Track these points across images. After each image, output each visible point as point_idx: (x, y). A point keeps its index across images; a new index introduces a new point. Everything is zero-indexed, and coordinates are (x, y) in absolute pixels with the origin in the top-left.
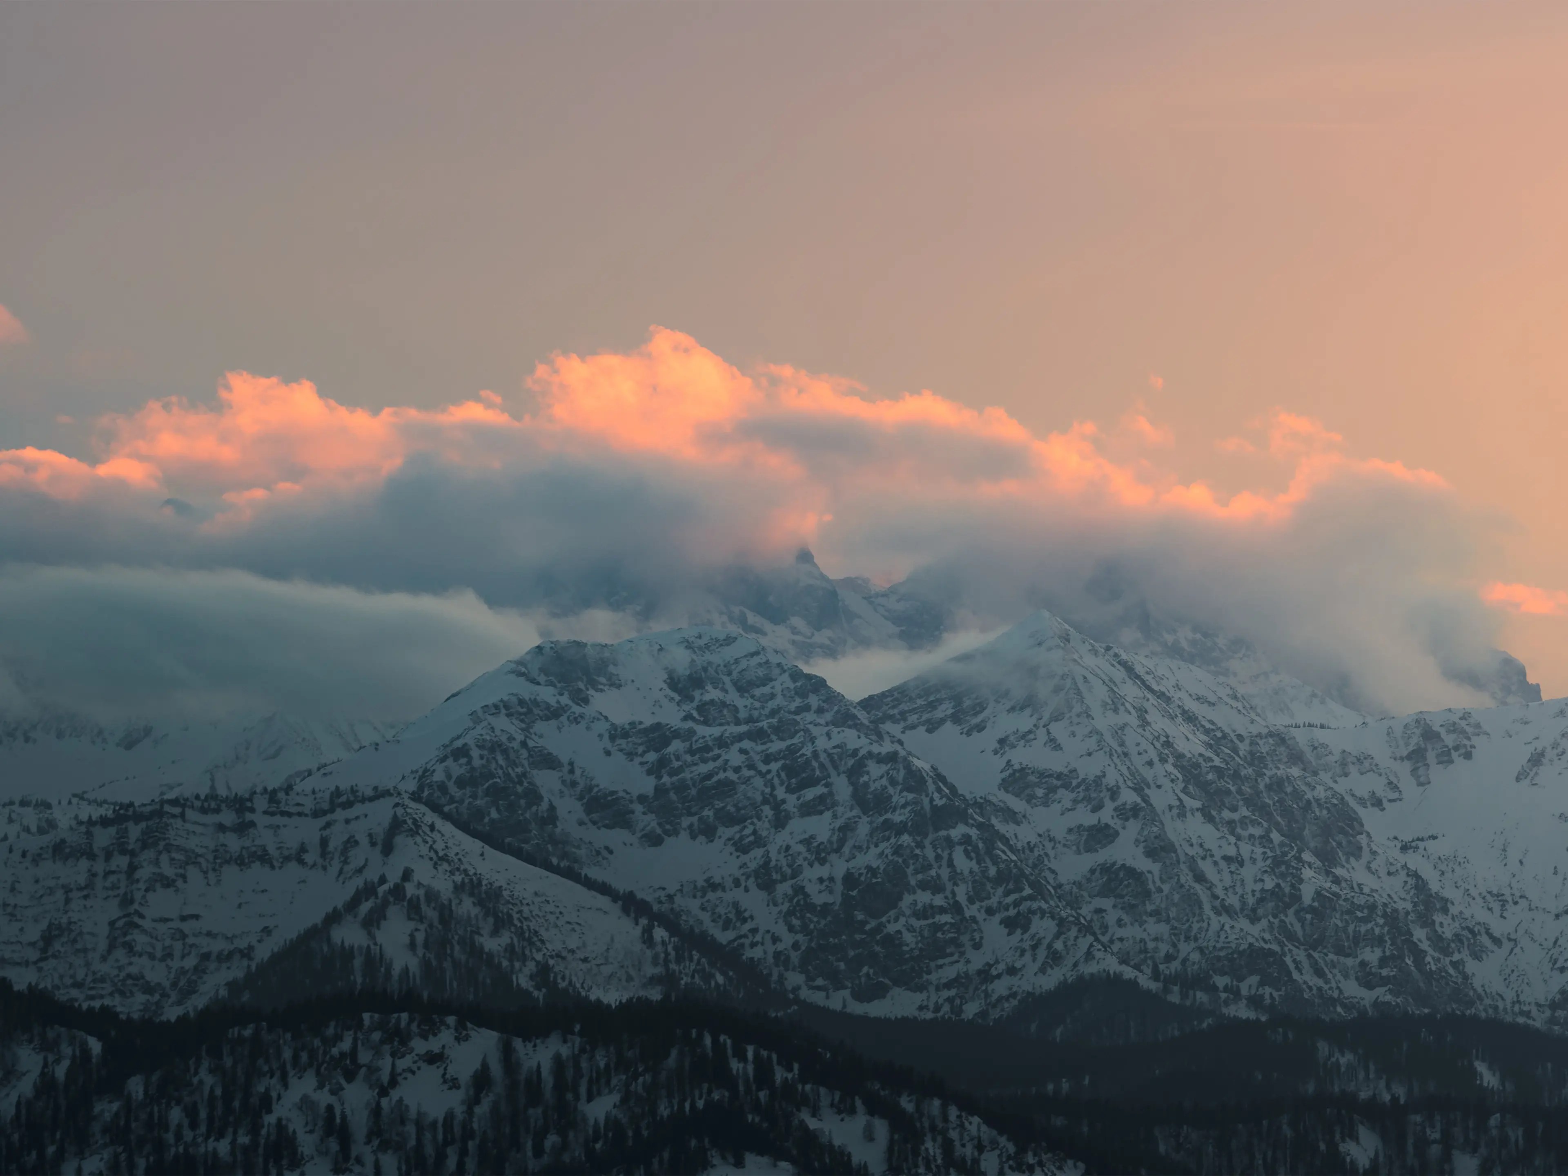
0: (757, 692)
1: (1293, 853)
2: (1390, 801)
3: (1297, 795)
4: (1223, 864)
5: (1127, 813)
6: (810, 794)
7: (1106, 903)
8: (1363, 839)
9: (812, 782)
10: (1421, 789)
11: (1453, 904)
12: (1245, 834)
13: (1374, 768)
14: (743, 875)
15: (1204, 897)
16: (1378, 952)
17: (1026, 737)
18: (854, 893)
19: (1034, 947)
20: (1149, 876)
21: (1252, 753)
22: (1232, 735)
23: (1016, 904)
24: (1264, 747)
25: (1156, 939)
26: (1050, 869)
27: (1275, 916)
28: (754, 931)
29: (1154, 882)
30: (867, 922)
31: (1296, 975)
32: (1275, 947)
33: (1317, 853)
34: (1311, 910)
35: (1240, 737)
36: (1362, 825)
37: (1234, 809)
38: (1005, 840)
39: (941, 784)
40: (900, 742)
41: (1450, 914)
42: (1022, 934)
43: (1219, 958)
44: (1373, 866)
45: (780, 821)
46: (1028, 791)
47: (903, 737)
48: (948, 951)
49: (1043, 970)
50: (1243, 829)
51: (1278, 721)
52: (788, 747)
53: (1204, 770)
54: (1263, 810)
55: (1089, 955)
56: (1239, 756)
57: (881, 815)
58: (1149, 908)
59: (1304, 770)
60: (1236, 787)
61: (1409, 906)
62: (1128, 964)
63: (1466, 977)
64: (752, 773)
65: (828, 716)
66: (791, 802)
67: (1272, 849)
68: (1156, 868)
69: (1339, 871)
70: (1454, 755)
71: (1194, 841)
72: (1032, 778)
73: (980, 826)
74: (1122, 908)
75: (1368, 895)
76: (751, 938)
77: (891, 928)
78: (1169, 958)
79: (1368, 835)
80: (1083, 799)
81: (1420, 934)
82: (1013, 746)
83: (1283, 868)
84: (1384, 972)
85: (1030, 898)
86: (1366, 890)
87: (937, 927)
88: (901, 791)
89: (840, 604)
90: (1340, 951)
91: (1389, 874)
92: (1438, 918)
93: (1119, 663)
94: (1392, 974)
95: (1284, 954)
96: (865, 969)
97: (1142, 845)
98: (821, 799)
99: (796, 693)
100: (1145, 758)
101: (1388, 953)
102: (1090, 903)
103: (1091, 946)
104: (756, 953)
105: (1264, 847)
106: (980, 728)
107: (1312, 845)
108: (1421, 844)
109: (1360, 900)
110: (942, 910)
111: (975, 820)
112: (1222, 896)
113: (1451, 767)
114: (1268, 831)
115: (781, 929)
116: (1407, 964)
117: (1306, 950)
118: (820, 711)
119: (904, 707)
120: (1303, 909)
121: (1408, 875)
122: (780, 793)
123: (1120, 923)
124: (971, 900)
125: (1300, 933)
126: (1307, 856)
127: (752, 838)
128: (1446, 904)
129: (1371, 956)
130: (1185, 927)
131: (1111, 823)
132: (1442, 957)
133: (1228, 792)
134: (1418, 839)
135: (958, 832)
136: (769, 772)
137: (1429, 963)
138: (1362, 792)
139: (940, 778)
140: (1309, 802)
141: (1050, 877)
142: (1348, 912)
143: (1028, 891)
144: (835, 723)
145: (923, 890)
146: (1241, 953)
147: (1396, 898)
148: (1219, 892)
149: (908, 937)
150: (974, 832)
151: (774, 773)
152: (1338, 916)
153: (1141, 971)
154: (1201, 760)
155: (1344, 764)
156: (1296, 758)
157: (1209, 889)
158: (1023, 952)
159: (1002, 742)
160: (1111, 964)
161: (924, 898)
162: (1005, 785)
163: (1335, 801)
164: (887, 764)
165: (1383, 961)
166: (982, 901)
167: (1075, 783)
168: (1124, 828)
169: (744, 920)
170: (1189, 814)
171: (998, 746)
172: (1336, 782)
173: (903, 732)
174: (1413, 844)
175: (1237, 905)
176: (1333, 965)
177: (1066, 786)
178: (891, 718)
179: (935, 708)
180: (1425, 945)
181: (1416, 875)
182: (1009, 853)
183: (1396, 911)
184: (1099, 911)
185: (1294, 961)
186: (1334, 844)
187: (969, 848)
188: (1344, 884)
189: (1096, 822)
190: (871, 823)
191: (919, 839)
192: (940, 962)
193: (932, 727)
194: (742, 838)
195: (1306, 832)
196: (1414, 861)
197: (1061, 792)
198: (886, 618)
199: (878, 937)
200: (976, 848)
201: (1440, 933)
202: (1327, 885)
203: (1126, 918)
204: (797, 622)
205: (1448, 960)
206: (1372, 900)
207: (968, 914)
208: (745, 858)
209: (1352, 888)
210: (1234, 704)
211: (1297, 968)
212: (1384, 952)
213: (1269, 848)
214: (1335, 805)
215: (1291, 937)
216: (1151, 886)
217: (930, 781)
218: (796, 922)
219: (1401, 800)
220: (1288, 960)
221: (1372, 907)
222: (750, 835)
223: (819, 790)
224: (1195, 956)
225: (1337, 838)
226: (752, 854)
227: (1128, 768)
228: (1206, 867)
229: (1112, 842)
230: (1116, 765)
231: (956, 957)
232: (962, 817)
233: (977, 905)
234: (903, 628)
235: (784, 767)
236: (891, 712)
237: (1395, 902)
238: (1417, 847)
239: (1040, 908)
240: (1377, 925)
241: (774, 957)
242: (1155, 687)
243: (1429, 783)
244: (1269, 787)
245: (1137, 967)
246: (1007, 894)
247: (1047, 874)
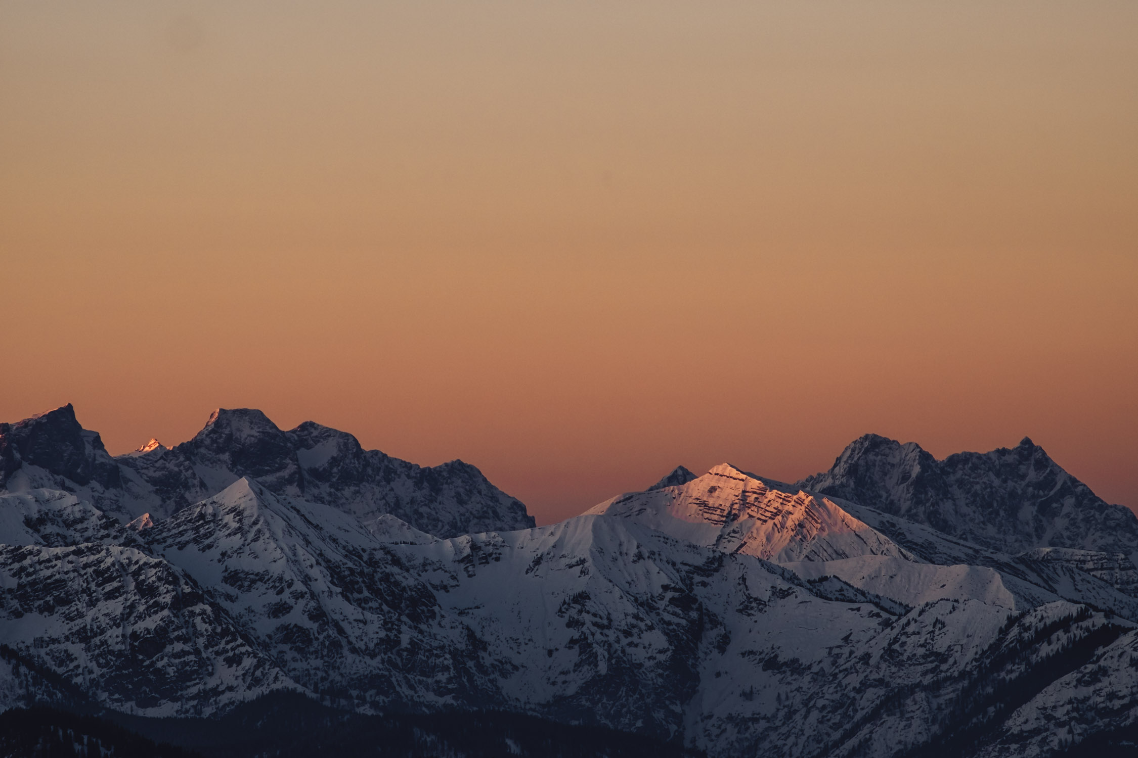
0: (79, 527)
1: (396, 617)
2: (452, 586)
3: (397, 584)
4: (355, 624)
5: (299, 596)
6: (109, 587)
7: (286, 647)
8: (436, 608)
9: (111, 579)
10: (470, 579)
11: (489, 644)
12: (367, 606)
13: (443, 567)
14: (70, 633)
15: (344, 642)
16: (446, 675)
17: (239, 551)
18: (136, 644)
19: (244, 675)
20: (311, 631)
21: (370, 559)
22: (359, 549)
23: (233, 649)
24: (379, 555)
25: (315, 669)
26: (252, 628)
27: (385, 654)
28: (78, 667)
29: (314, 635)
30: (145, 661)
31: (398, 689)
32: (387, 673)
33: (408, 616)
34: (406, 649)
35: (364, 550)
36: (435, 600)
37: (360, 591)
38: (227, 613)
39: (188, 580)
40: (163, 556)
41: (488, 651)
42: (237, 667)
43: (352, 679)
44: (443, 624)
45: (92, 603)
46: (239, 583)
47: (164, 553)
48: (193, 677)
49: (249, 688)
50: (365, 603)
51: (385, 540)
52: (97, 560)
53: (343, 569)
54: (377, 593)
55: (276, 678)
56: (362, 560)
57: (152, 599)
58: (312, 649)
59: (401, 569)
60: (361, 579)
61: (464, 648)
62: (299, 683)
63: (498, 688)
64: (76, 574)
65: (122, 540)
66: (100, 592)
67: (384, 615)
68: (315, 626)
69: (423, 627)
70: (490, 559)
71: (337, 611)
72: (242, 575)
73: (211, 605)
74: (295, 650)
75: (440, 640)
76: (76, 671)
77: (159, 665)
78: (323, 679)
79: (440, 606)
80: (272, 587)
81: (471, 664)
82: (230, 557)
83: (390, 625)
84: (450, 686)
85: (242, 645)
86: (438, 637)
87: (186, 664)
88: (164, 584)
89: (120, 474)
90: (423, 674)
91: (452, 628)
92: (481, 654)
93: (292, 507)
94: (455, 687)
95: (391, 676)
96: (144, 688)
97: (307, 614)
98: (117, 589)
99: (101, 527)
100: (308, 563)
101: (452, 675)
102: (276, 647)
103: (277, 673)
104: (79, 680)
105: (378, 614)
106: (210, 547)
107: (407, 612)
108: (470, 611)
109: (435, 644)
110: (189, 653)
111: (208, 600)
112: (354, 642)
113: (487, 566)
114: (381, 605)
115: (93, 665)
116: (463, 681)
117: (403, 674)
118: (115, 537)
119: (164, 534)
120: (402, 649)
121: (463, 628)
122: (93, 586)
123: (294, 660)
124: (206, 647)
125: (400, 664)
126: (404, 618)
127: (76, 613)
128: (486, 644)
129: (442, 677)
130: (332, 661)
131: (288, 601)
132: (483, 676)
133: (357, 583)
134: (469, 609)
135: (197, 609)
136: (86, 574)
137: (476, 680)
138: (436, 582)
139: (187, 576)
140: (404, 588)
141: (252, 632)
142: (428, 651)
143: (240, 641)
144: (124, 545)
145: (178, 642)
146: (366, 676)
147: (455, 641)
148: (352, 639)
149: (171, 671)
150: (208, 609)
151: (89, 575)
152: (422, 652)
153: (307, 688)
154: (341, 563)
155: (424, 565)
156: (396, 561)
157: (347, 637)
158: (237, 678)
159: (224, 554)
160: (290, 684)
161: (178, 646)
162: (225, 580)
163: (420, 587)
164: (155, 568)
165: (450, 680)
166: (213, 648)
167: (266, 578)
168: (296, 604)
169: (72, 661)
170: (334, 595)
171: (221, 557)
172: (420, 575)
173: (164, 550)
174: (466, 611)
175: (363, 648)
176: (420, 682)
177: (261, 580)
178: (159, 542)
179: (183, 535)
180: (474, 670)
181: (468, 628)
182: (228, 619)
183: (456, 649)
184: (281, 652)
185: (397, 681)
186: (419, 611)
187: (205, 617)
188: (425, 634)
189: (279, 601)
190: (146, 603)
191: (175, 612)
192: (188, 684)
193: (182, 546)
194: (69, 614)
195: (403, 605)
196: (466, 620)
197: (259, 584)
198: (147, 481)
199: (151, 670)
200: (209, 617)
201: (482, 663)
202: (416, 635)
203: (298, 656)
204: (94, 484)
205: (487, 678)
206: (442, 643)
207: (204, 655)
208: (73, 623)
209: (430, 635)
210: (361, 530)
211: (399, 684)
212: (450, 674)
213: (381, 614)
214: (419, 589)
215: (395, 666)
216: (312, 636)
217: (181, 578)
218: (102, 661)
219: (458, 586)
220: (393, 679)
221: (442, 648)
222: (74, 611)
223: (115, 584)
224: (338, 678)
225: (421, 608)
226: (77, 622)
227: (298, 569)
228: (345, 625)
229: (289, 612)
230: (290, 567)
231: (197, 681)
232: (200, 599)
233: (210, 650)
234: (158, 487)
235: (94, 571)
236: (158, 537)
237: (455, 644)
238: (468, 613)
239: (247, 651)
240: (446, 659)
241: (90, 682)
242: (314, 522)
243: (475, 575)
244: (381, 580)
245: (304, 685)
246: (227, 643)
247: (251, 630)
